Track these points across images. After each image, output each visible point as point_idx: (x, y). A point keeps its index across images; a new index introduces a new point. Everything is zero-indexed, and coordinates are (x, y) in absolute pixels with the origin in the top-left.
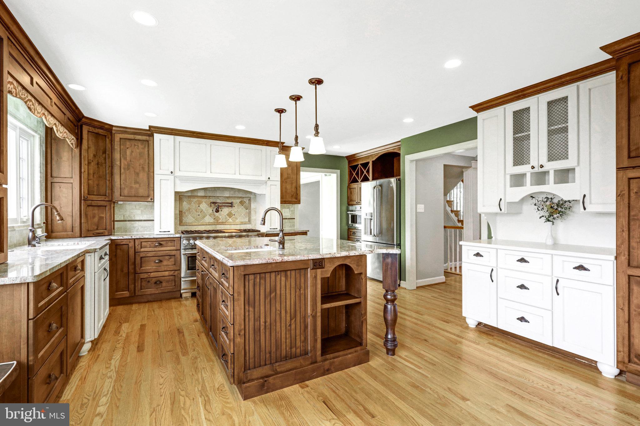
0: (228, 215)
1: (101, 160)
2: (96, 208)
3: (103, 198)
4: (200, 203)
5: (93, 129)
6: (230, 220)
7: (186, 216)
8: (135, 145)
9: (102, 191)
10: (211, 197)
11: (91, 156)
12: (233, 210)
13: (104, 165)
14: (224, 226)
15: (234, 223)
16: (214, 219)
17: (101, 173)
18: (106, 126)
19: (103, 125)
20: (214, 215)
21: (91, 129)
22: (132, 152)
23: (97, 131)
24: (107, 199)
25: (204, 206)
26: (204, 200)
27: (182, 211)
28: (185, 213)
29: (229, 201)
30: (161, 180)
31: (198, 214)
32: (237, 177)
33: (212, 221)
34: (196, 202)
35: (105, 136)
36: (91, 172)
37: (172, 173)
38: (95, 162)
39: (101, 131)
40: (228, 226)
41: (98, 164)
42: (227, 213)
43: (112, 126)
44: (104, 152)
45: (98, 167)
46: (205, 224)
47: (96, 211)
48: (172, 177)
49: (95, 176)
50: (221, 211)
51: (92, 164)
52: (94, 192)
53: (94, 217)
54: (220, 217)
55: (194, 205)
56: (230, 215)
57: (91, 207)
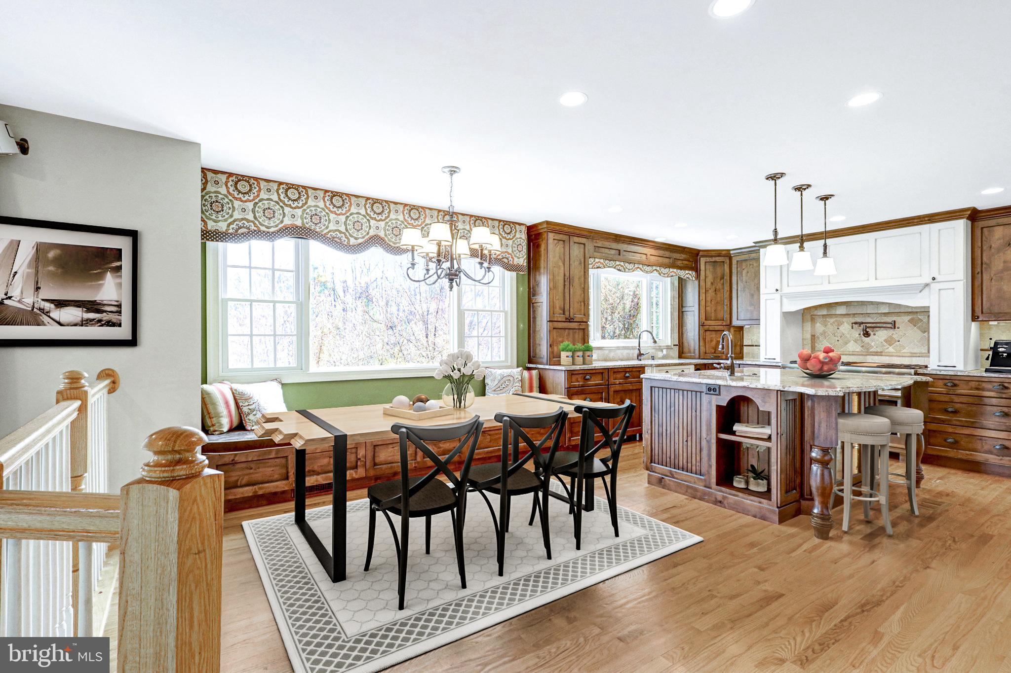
0: (886, 341)
1: (719, 286)
2: (714, 332)
3: (720, 323)
4: (840, 324)
5: (710, 258)
6: (891, 349)
7: (821, 342)
8: (750, 265)
9: (720, 316)
10: (856, 315)
11: (709, 284)
12: (895, 334)
13: (722, 291)
14: (880, 357)
15: (898, 354)
16: (862, 346)
17: (719, 299)
18: (723, 253)
19: (719, 252)
20: (862, 340)
21: (708, 259)
22: (748, 272)
23: (714, 259)
24: (724, 324)
25: (846, 328)
26: (845, 320)
27: (814, 336)
28: (818, 338)
29: (889, 319)
30: (766, 300)
31: (837, 339)
32: (873, 283)
33: (858, 348)
34: (833, 323)
35: (723, 262)
36: (709, 299)
37: (777, 290)
38: (713, 289)
39: (717, 259)
40: (887, 358)
41: (715, 290)
42: (884, 338)
43: (730, 250)
44: (722, 278)
45: (716, 294)
46: (847, 353)
47: (713, 335)
48: (777, 296)
49: (713, 303)
50: (874, 335)
51: (710, 291)
52: (711, 317)
53: (712, 341)
54: (873, 344)
55: (830, 328)
56: (890, 341)
57: (709, 332)
